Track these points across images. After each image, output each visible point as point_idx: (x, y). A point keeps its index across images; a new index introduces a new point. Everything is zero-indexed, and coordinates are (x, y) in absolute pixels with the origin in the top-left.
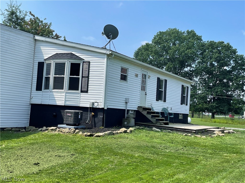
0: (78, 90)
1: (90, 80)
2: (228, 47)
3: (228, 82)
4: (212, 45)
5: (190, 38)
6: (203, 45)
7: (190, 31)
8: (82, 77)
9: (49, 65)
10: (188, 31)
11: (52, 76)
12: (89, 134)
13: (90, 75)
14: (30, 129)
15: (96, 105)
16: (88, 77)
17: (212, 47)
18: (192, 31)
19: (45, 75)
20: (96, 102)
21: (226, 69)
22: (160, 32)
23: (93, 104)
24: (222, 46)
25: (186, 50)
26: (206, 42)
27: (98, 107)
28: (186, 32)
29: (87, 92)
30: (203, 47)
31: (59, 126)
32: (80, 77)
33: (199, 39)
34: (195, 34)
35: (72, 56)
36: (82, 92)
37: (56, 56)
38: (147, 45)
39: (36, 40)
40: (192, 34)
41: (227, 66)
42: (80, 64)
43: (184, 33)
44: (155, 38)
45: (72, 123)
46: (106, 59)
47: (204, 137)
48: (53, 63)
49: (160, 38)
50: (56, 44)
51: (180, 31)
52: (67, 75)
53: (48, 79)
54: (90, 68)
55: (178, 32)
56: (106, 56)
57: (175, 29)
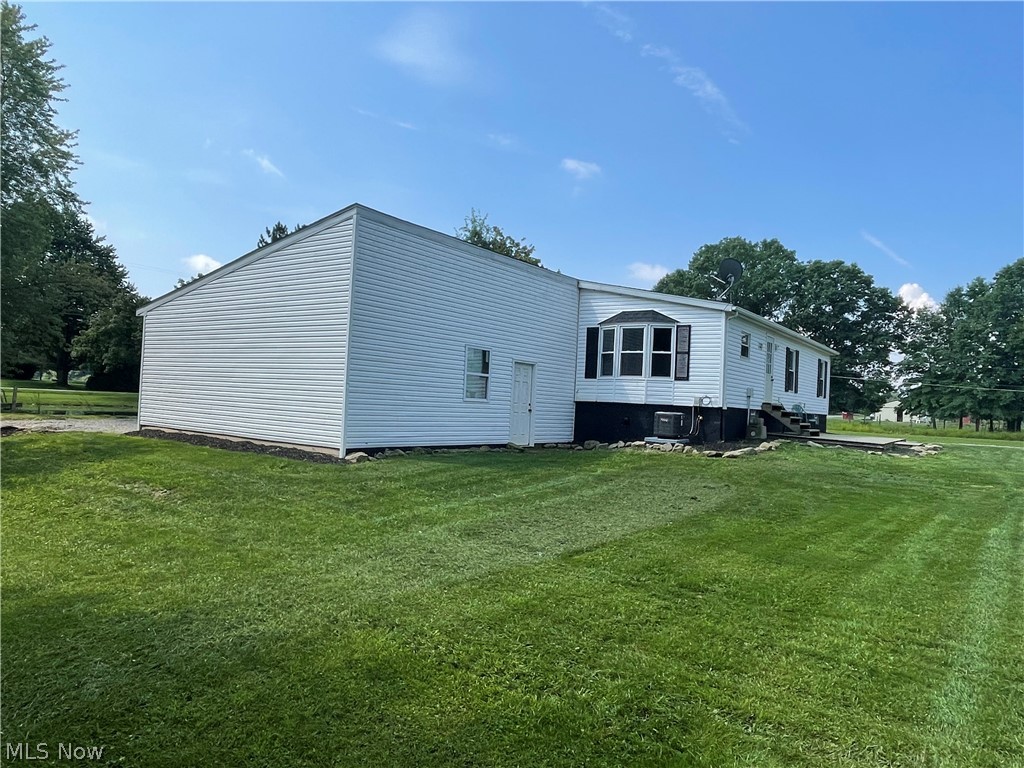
0: (668, 375)
1: (691, 357)
2: (853, 274)
3: (853, 347)
4: (819, 269)
5: (769, 256)
6: (801, 270)
7: (769, 240)
8: (677, 353)
9: (609, 335)
10: (765, 241)
11: (617, 352)
12: (714, 452)
13: (691, 349)
14: (592, 445)
15: (706, 403)
16: (688, 353)
17: (819, 274)
18: (774, 242)
19: (600, 351)
20: (707, 397)
21: (848, 319)
22: (706, 246)
23: (701, 400)
24: (841, 271)
25: (764, 282)
26: (805, 263)
27: (710, 406)
28: (760, 245)
29: (687, 379)
30: (800, 275)
31: (647, 439)
32: (673, 352)
33: (790, 256)
34: (782, 247)
35: (654, 316)
36: (677, 379)
37: (623, 317)
38: (680, 274)
39: (580, 289)
40: (773, 249)
41: (852, 310)
42: (670, 330)
43: (756, 245)
44: (695, 260)
45: (672, 434)
46: (723, 320)
47: (906, 456)
48: (618, 331)
49: (708, 259)
50: (620, 295)
51: (747, 242)
52: (647, 351)
53: (608, 359)
54: (692, 337)
55: (743, 245)
56: (724, 314)
57: (738, 239)
